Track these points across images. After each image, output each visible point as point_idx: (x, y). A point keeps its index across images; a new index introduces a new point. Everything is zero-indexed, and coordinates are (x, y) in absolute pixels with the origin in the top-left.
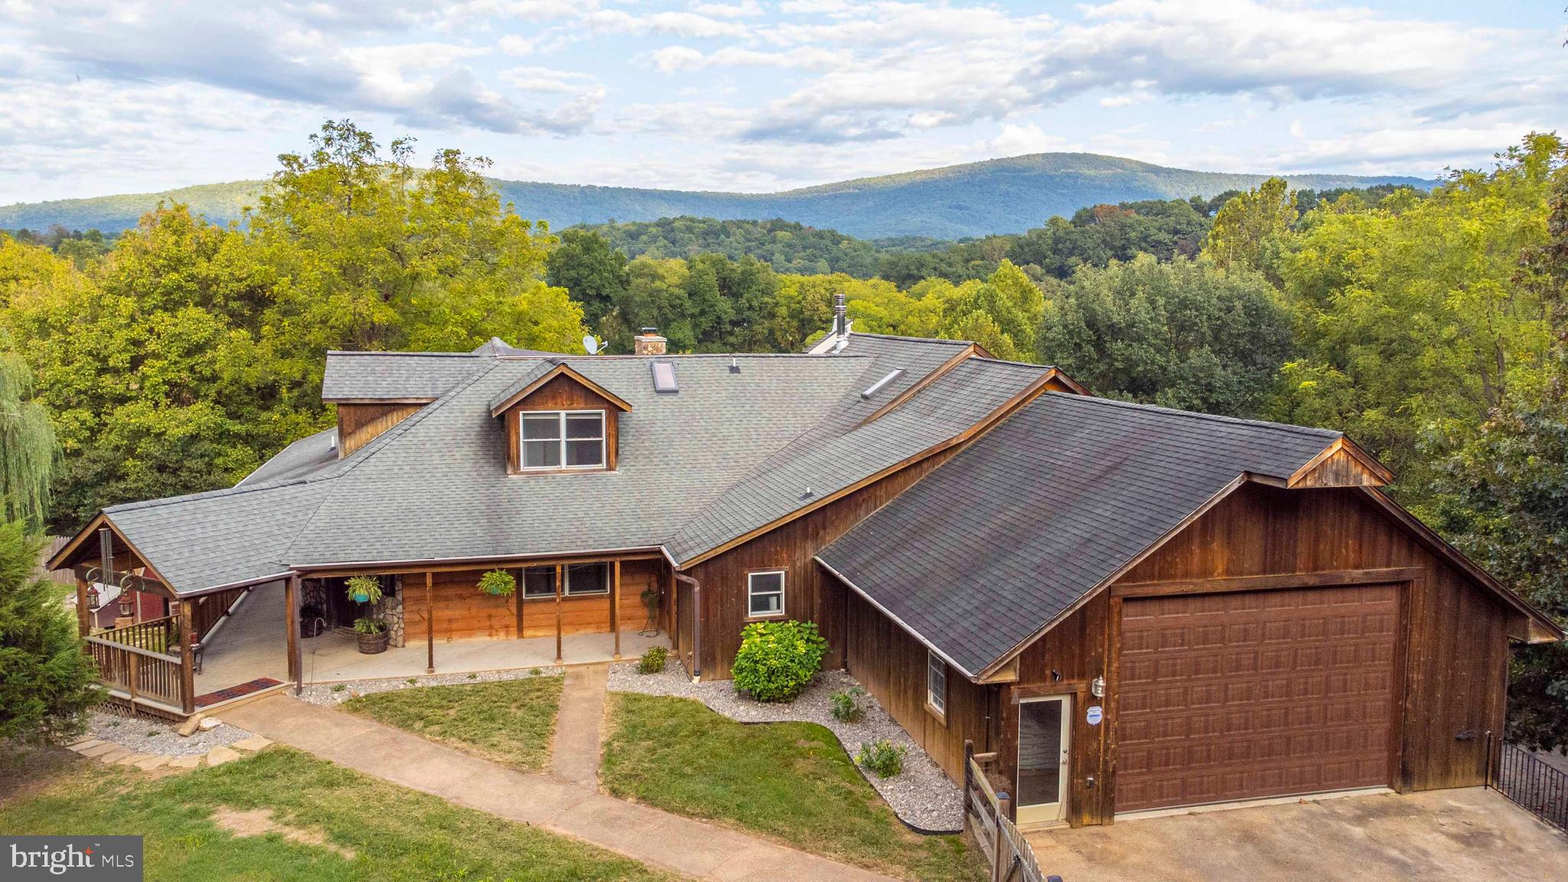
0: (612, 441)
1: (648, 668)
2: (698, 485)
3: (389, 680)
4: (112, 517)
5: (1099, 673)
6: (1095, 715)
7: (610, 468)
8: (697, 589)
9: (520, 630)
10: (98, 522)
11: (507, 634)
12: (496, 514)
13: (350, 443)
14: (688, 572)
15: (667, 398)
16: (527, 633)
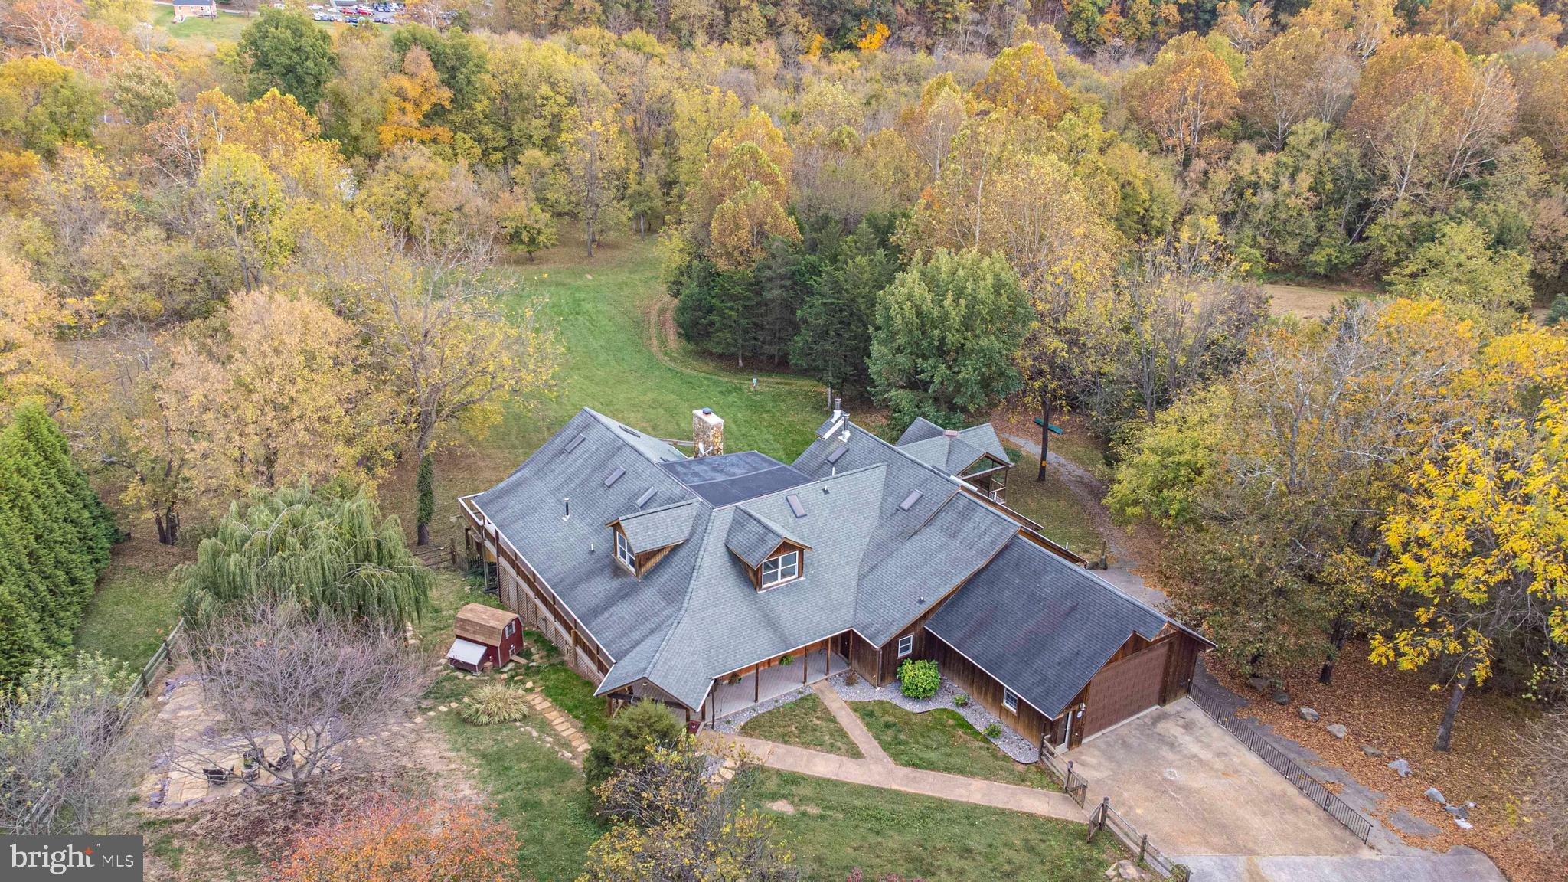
0: (801, 565)
5: (1083, 702)
6: (1080, 715)
7: (799, 576)
12: (771, 622)
13: (644, 570)
15: (803, 520)
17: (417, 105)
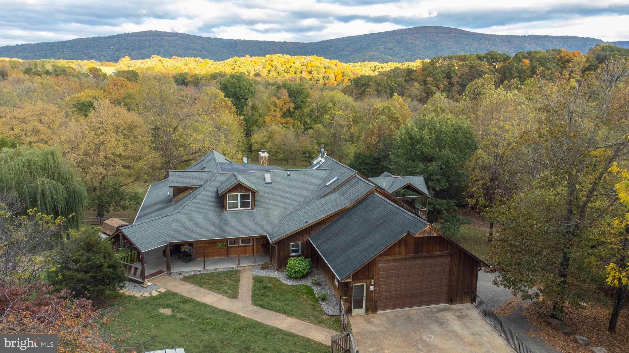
0: (253, 201)
1: (264, 268)
2: (277, 214)
3: (193, 271)
4: (123, 231)
5: (373, 278)
6: (372, 288)
7: (252, 209)
8: (277, 248)
9: (228, 255)
10: (119, 232)
11: (224, 256)
12: (221, 225)
13: (177, 198)
14: (274, 244)
15: (269, 185)
16: (229, 256)
17: (281, 109)
